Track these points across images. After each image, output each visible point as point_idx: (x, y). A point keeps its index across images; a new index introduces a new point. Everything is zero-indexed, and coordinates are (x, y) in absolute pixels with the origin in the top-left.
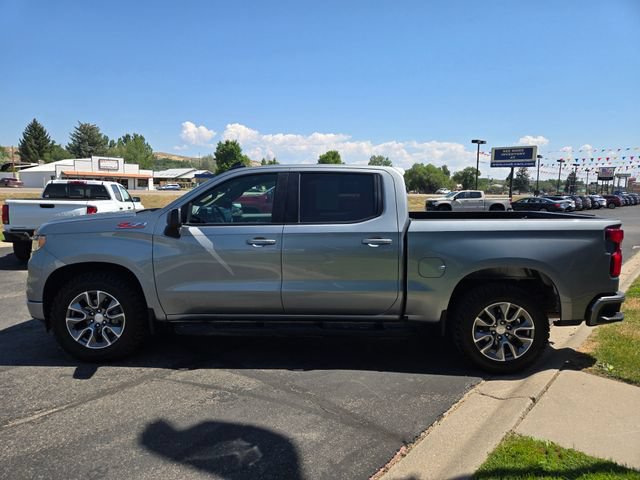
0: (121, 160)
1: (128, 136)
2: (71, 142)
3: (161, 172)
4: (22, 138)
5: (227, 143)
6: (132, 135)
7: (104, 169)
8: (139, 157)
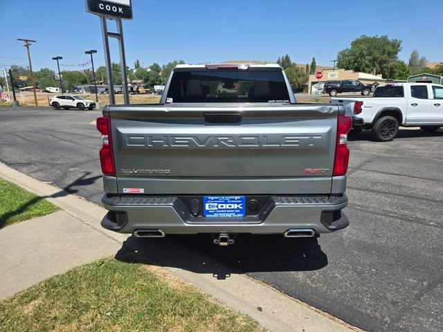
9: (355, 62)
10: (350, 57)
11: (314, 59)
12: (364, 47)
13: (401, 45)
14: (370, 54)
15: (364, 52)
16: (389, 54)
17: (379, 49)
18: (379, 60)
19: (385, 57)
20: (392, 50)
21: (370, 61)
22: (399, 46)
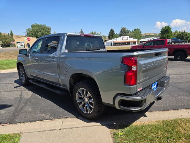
0: (129, 37)
1: (135, 29)
2: (119, 33)
3: (144, 39)
4: (109, 33)
5: (166, 27)
6: (136, 29)
7: (124, 40)
8: (137, 35)
9: (35, 34)
10: (33, 32)
11: (11, 31)
12: (37, 28)
13: (51, 29)
14: (41, 31)
15: (38, 30)
16: (48, 32)
17: (43, 30)
18: (44, 34)
19: (46, 33)
20: (48, 31)
21: (41, 34)
22: (50, 29)
